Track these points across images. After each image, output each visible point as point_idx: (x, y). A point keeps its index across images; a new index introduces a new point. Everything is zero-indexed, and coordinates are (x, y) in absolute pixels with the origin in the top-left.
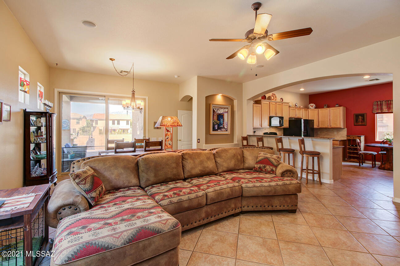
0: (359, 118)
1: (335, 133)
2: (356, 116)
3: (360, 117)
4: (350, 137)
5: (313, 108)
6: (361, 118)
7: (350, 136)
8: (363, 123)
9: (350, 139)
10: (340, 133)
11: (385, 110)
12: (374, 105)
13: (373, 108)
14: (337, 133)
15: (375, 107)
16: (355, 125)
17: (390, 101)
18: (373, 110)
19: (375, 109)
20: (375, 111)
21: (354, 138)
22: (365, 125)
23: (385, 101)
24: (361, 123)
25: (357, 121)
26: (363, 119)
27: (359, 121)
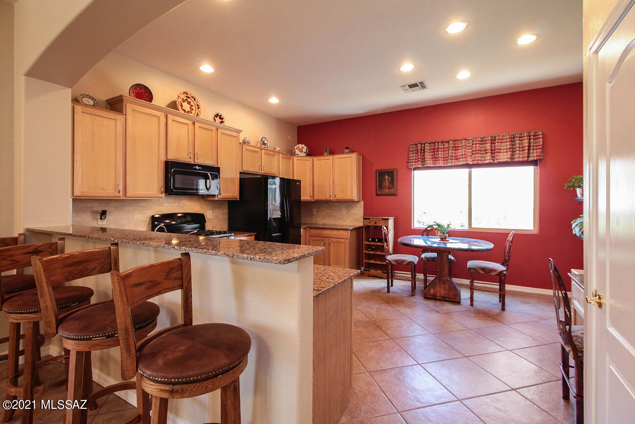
0: (385, 179)
1: (344, 212)
2: (379, 174)
3: (386, 177)
5: (303, 154)
6: (388, 180)
7: (369, 219)
8: (392, 190)
9: (370, 225)
10: (352, 211)
11: (429, 163)
12: (411, 151)
13: (409, 157)
14: (347, 212)
15: (413, 156)
16: (377, 195)
17: (438, 142)
18: (408, 162)
19: (413, 159)
20: (411, 164)
21: (376, 223)
22: (395, 195)
23: (430, 143)
24: (387, 191)
25: (380, 186)
26: (392, 182)
27: (384, 184)
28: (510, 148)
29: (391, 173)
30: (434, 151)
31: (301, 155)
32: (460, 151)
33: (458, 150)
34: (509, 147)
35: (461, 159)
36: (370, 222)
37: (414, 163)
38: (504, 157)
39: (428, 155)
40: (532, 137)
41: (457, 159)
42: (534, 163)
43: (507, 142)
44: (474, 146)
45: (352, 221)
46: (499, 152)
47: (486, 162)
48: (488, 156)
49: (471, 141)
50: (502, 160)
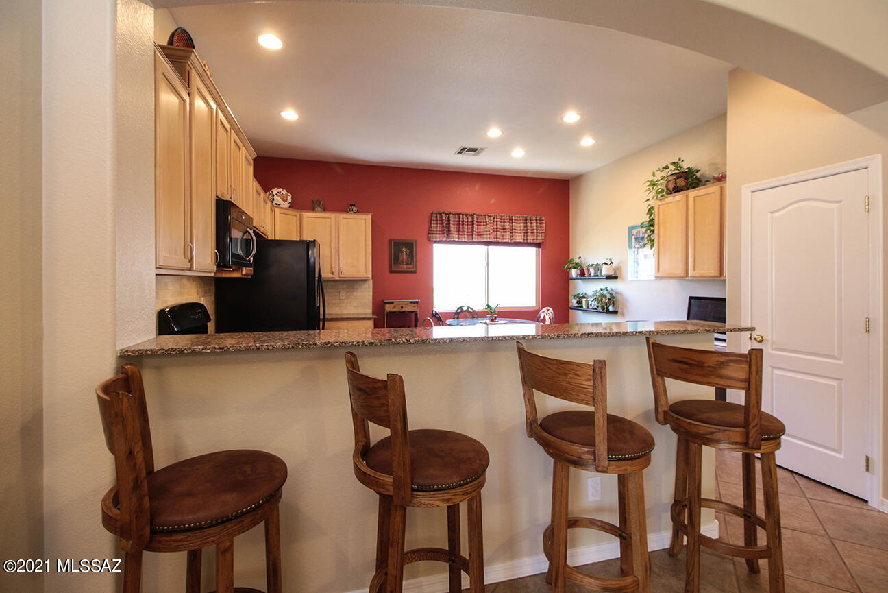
0: (402, 252)
1: (343, 295)
2: (394, 245)
3: (404, 250)
4: (393, 305)
5: (286, 205)
6: (406, 254)
7: (392, 303)
8: (410, 266)
9: (394, 310)
10: (355, 294)
11: (455, 236)
12: (434, 220)
13: (431, 227)
14: (348, 294)
15: (436, 227)
16: (391, 272)
17: (463, 215)
18: (429, 233)
19: (437, 231)
20: (435, 235)
21: (402, 307)
22: (415, 272)
23: (454, 214)
24: (405, 267)
25: (396, 259)
26: (411, 256)
27: (401, 259)
28: (523, 230)
29: (410, 246)
30: (459, 224)
31: (283, 206)
32: (482, 227)
33: (480, 225)
34: (522, 228)
35: (485, 236)
36: (395, 307)
37: (438, 236)
38: (519, 237)
39: (453, 228)
40: (538, 221)
41: (480, 235)
42: (538, 245)
43: (521, 223)
44: (495, 223)
45: (355, 307)
46: (515, 232)
47: (505, 241)
48: (507, 235)
49: (492, 218)
50: (518, 241)
